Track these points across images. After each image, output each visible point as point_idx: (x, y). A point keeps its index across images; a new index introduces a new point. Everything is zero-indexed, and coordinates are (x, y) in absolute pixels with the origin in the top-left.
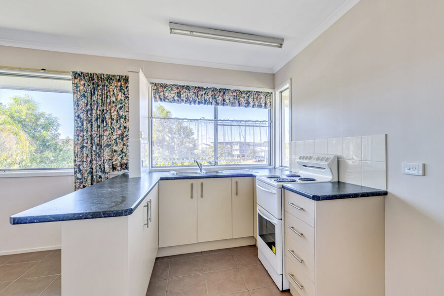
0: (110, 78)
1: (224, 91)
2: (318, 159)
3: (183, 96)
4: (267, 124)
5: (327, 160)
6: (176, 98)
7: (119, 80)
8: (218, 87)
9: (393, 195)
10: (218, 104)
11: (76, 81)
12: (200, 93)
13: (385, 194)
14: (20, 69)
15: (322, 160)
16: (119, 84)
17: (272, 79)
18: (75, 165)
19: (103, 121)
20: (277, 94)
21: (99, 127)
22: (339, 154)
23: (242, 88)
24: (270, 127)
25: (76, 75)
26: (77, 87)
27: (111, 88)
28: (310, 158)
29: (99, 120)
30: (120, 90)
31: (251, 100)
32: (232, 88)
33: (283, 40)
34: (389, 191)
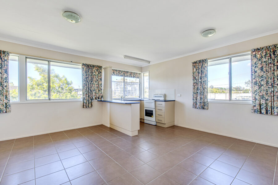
0: (94, 66)
1: (127, 72)
2: (160, 95)
3: (115, 73)
4: (139, 84)
5: (163, 95)
6: (113, 74)
7: (96, 67)
8: (126, 71)
9: (177, 101)
10: (125, 76)
11: (83, 67)
12: (120, 72)
13: (175, 101)
14: (63, 61)
15: (161, 95)
16: (96, 68)
17: (141, 69)
18: (83, 97)
19: (92, 82)
20: (143, 74)
21: (90, 84)
22: (165, 93)
23: (132, 72)
24: (140, 85)
25: (83, 64)
26: (83, 69)
27: (94, 70)
28: (158, 94)
29: (91, 81)
30: (97, 71)
31: (135, 76)
32: (130, 71)
33: (150, 62)
34: (176, 100)
